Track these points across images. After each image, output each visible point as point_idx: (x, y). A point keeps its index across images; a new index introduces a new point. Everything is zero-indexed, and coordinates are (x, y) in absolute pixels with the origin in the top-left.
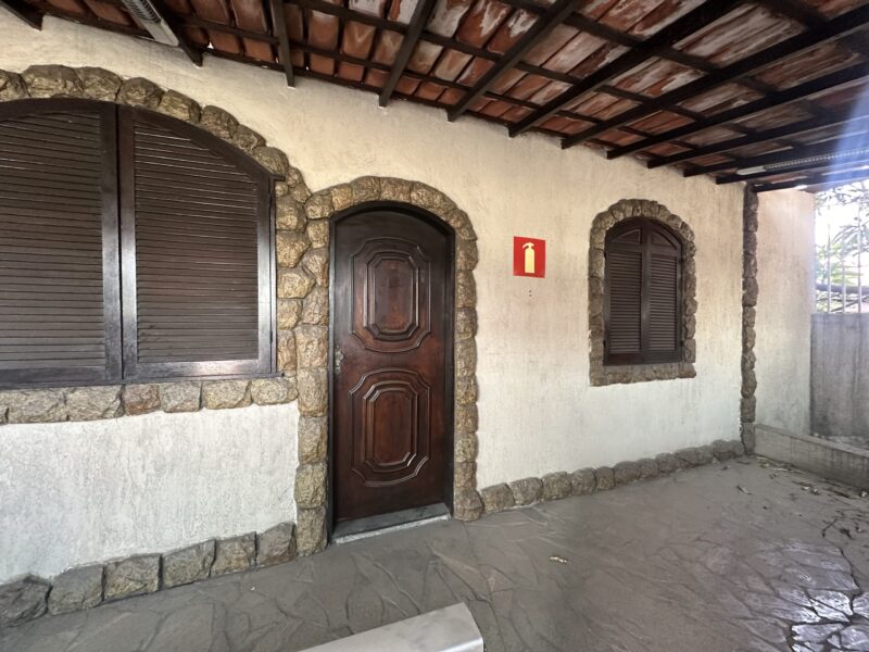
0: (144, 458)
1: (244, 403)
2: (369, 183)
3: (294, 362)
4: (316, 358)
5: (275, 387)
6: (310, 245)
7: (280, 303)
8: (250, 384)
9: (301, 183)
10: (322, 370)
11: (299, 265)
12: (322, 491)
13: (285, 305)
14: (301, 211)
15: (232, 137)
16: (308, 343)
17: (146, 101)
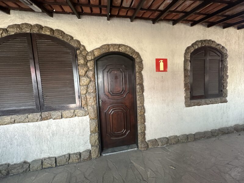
0: (49, 132)
1: (73, 116)
2: (105, 47)
3: (87, 104)
4: (93, 102)
5: (81, 112)
6: (89, 68)
7: (81, 87)
8: (74, 111)
9: (85, 49)
10: (95, 106)
11: (86, 75)
12: (97, 141)
13: (82, 87)
14: (85, 58)
15: (63, 38)
16: (90, 98)
17: (38, 31)
